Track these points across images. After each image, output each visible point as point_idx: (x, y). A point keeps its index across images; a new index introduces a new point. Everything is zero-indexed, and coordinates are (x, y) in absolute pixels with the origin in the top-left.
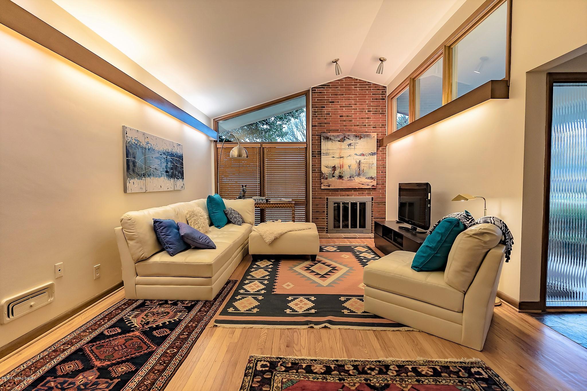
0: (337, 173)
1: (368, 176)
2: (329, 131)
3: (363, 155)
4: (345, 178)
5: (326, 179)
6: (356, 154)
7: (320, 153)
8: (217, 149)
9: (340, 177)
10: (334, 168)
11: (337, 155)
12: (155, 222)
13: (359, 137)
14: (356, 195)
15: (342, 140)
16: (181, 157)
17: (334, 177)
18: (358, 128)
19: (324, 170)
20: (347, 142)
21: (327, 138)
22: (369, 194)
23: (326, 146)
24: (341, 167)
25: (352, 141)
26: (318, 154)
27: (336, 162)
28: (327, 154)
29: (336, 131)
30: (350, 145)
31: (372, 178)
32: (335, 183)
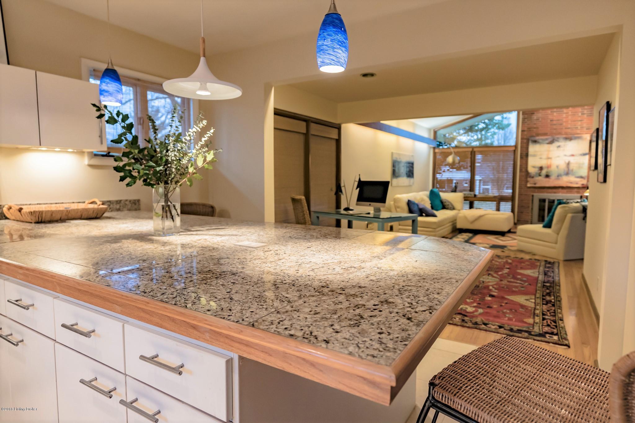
0: (544, 172)
1: (577, 175)
2: (538, 135)
3: (573, 155)
4: (553, 177)
5: (533, 177)
6: (565, 155)
7: (527, 155)
8: (435, 154)
9: (547, 176)
10: (541, 168)
11: (544, 156)
12: (409, 201)
13: (569, 138)
14: (563, 193)
15: (551, 142)
16: (413, 164)
17: (540, 175)
18: (569, 131)
19: (531, 170)
20: (556, 144)
21: (535, 142)
22: (578, 192)
23: (533, 148)
24: (549, 167)
25: (562, 143)
26: (525, 156)
27: (543, 163)
28: (534, 156)
29: (545, 134)
30: (559, 147)
31: (582, 177)
32: (542, 182)
